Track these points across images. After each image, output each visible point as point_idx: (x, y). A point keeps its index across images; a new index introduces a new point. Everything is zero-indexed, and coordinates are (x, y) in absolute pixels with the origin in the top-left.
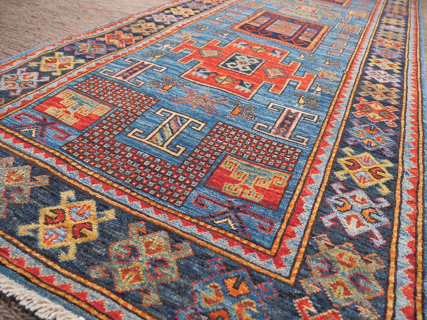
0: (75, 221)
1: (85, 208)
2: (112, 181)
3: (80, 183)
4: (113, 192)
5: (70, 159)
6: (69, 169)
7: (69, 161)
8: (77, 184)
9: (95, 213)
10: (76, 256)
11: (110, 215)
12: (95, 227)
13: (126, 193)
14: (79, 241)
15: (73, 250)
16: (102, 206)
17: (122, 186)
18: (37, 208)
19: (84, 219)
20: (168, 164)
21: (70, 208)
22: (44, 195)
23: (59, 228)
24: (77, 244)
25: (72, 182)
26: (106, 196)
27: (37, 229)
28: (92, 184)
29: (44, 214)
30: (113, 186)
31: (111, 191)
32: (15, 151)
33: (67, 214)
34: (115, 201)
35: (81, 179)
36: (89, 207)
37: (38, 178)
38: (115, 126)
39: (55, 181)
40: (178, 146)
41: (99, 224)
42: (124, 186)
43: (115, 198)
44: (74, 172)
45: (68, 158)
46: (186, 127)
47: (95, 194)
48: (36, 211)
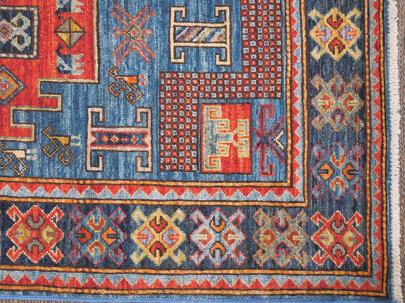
0: (331, 31)
1: (319, 34)
2: (286, 35)
3: (302, 55)
4: (294, 27)
5: (286, 81)
6: (296, 73)
7: (288, 80)
8: (305, 56)
9: (319, 24)
10: (353, 9)
11: (314, 14)
12: (328, 16)
13: (290, 17)
14: (342, 16)
15: (351, 14)
16: (310, 24)
17: (286, 25)
18: (338, 64)
19: (327, 27)
20: (243, 9)
21: (324, 44)
22: (326, 69)
23: (342, 37)
24: (346, 15)
25: (304, 62)
26: (301, 28)
27: (351, 48)
28: (298, 46)
29: (339, 55)
30: (290, 30)
31: (295, 29)
32: (306, 129)
33: (330, 41)
34: (301, 19)
35: (298, 58)
36: (316, 32)
37: (317, 86)
38: (226, 82)
39: (311, 73)
40: (217, 14)
41: (324, 15)
42: (285, 23)
43: (299, 22)
44: (296, 67)
45: (286, 84)
46: (188, 22)
47: (304, 37)
48: (340, 62)
